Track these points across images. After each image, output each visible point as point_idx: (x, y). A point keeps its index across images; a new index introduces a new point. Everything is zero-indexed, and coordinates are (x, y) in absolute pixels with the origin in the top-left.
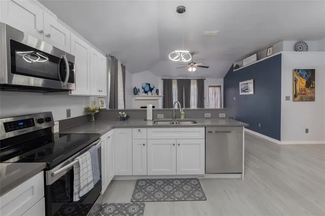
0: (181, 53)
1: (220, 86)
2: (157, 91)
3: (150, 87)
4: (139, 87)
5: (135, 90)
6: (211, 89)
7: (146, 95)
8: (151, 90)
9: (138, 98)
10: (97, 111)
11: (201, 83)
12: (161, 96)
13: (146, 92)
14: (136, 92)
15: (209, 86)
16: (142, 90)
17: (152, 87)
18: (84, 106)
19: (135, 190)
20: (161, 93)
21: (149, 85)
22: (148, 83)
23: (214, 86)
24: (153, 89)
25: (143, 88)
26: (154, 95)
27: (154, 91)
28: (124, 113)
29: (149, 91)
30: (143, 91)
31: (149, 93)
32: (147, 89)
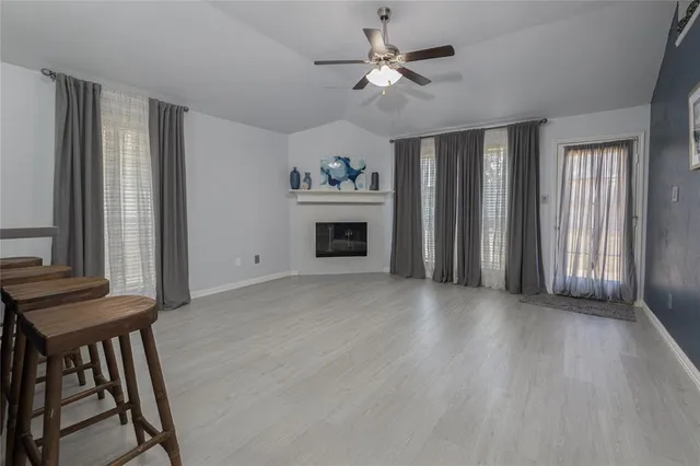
1: (627, 145)
2: (375, 178)
3: (348, 165)
5: (296, 175)
6: (576, 157)
7: (335, 189)
8: (353, 175)
9: (301, 199)
11: (526, 141)
12: (385, 194)
13: (333, 182)
14: (296, 180)
15: (568, 149)
20: (387, 184)
22: (343, 156)
23: (592, 147)
24: (359, 172)
25: (324, 171)
26: (363, 190)
29: (344, 179)
30: (324, 178)
31: (347, 186)
32: (339, 172)
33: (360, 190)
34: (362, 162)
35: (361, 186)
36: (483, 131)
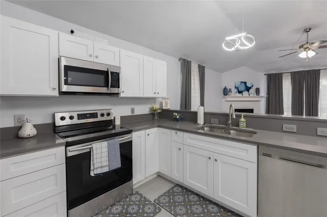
0: (240, 38)
2: (258, 91)
3: (246, 85)
4: (231, 86)
5: (226, 90)
7: (240, 95)
8: (248, 89)
9: (228, 99)
10: (159, 111)
12: (262, 97)
13: (240, 92)
14: (226, 92)
16: (234, 90)
17: (249, 85)
18: (150, 106)
19: (165, 193)
20: (263, 92)
21: (245, 83)
22: (244, 81)
24: (250, 88)
25: (237, 88)
26: (252, 95)
27: (252, 91)
28: (176, 114)
29: (244, 91)
30: (236, 90)
31: (245, 93)
32: (242, 88)
33: (251, 95)
34: (252, 83)
35: (251, 94)
36: (320, 70)
